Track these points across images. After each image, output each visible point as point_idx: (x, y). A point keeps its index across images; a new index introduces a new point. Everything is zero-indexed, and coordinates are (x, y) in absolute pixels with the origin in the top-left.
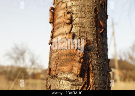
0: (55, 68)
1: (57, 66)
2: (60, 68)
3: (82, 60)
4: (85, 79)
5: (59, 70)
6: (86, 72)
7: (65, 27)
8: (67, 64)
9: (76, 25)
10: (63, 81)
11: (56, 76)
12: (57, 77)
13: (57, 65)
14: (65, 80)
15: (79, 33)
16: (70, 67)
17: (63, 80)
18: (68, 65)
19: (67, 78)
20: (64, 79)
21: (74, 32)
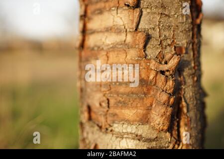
0: (105, 110)
1: (109, 107)
2: (117, 111)
3: (172, 100)
4: (174, 132)
5: (115, 115)
6: (176, 118)
7: (121, 13)
8: (134, 104)
9: (148, 10)
10: (128, 140)
11: (110, 129)
12: (111, 131)
13: (108, 103)
14: (134, 139)
15: (158, 30)
16: (141, 111)
17: (126, 138)
18: (137, 107)
19: (137, 136)
20: (130, 136)
21: (147, 27)
